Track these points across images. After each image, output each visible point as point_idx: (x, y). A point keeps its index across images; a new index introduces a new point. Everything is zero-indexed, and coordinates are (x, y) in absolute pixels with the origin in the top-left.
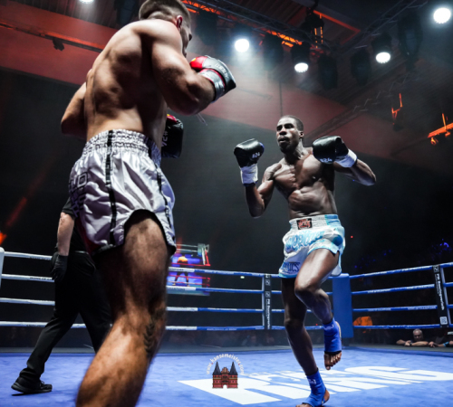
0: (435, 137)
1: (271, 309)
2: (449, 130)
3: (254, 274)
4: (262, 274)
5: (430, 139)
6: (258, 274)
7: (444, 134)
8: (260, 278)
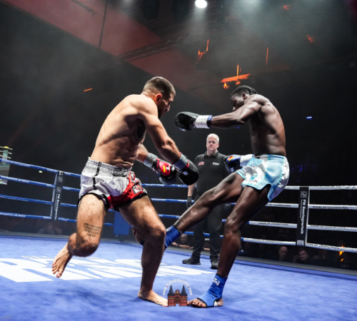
0: (228, 83)
1: (59, 203)
2: (240, 80)
3: (48, 169)
4: (56, 171)
5: (223, 84)
6: (52, 170)
7: (234, 82)
8: (54, 174)
